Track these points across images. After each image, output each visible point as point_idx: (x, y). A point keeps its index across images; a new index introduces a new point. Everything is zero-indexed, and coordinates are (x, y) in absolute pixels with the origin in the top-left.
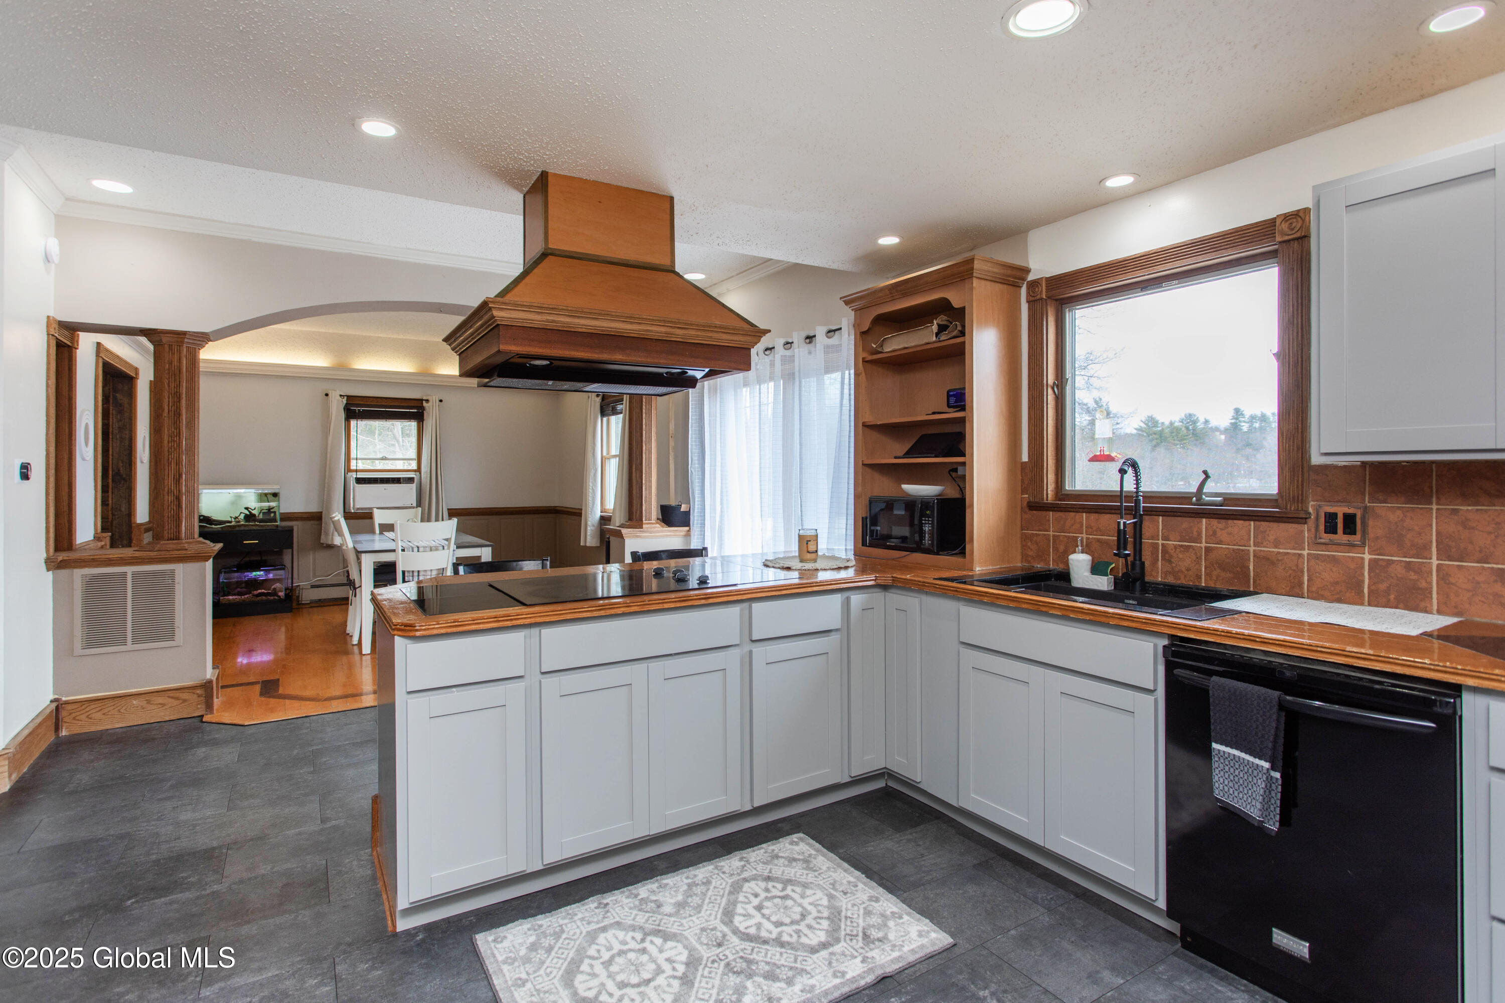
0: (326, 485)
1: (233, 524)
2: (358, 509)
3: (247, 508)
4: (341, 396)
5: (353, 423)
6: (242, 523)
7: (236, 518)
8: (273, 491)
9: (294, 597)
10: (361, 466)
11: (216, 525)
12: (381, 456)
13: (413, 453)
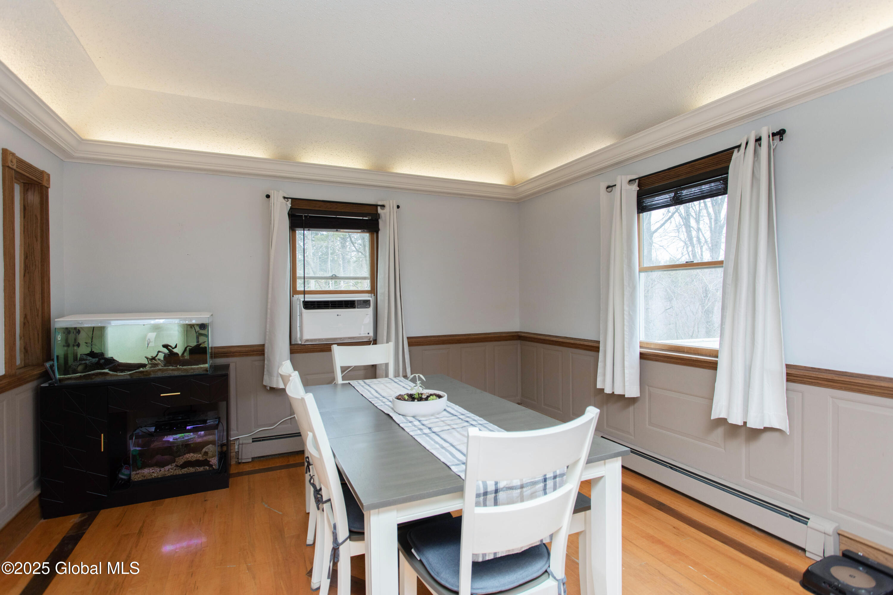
0: (269, 311)
1: (147, 368)
2: (307, 340)
3: (165, 346)
4: (284, 198)
5: (299, 233)
6: (160, 367)
7: (153, 358)
8: (200, 322)
9: (233, 454)
10: (312, 286)
11: (122, 371)
12: (330, 275)
13: (365, 272)
